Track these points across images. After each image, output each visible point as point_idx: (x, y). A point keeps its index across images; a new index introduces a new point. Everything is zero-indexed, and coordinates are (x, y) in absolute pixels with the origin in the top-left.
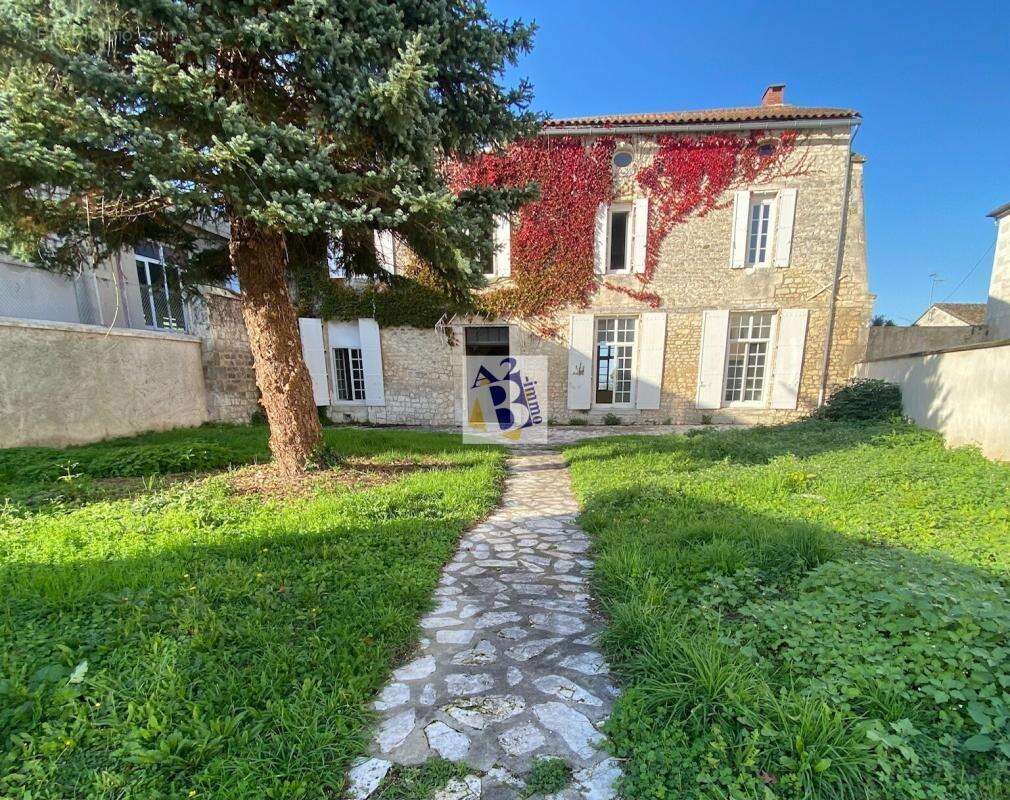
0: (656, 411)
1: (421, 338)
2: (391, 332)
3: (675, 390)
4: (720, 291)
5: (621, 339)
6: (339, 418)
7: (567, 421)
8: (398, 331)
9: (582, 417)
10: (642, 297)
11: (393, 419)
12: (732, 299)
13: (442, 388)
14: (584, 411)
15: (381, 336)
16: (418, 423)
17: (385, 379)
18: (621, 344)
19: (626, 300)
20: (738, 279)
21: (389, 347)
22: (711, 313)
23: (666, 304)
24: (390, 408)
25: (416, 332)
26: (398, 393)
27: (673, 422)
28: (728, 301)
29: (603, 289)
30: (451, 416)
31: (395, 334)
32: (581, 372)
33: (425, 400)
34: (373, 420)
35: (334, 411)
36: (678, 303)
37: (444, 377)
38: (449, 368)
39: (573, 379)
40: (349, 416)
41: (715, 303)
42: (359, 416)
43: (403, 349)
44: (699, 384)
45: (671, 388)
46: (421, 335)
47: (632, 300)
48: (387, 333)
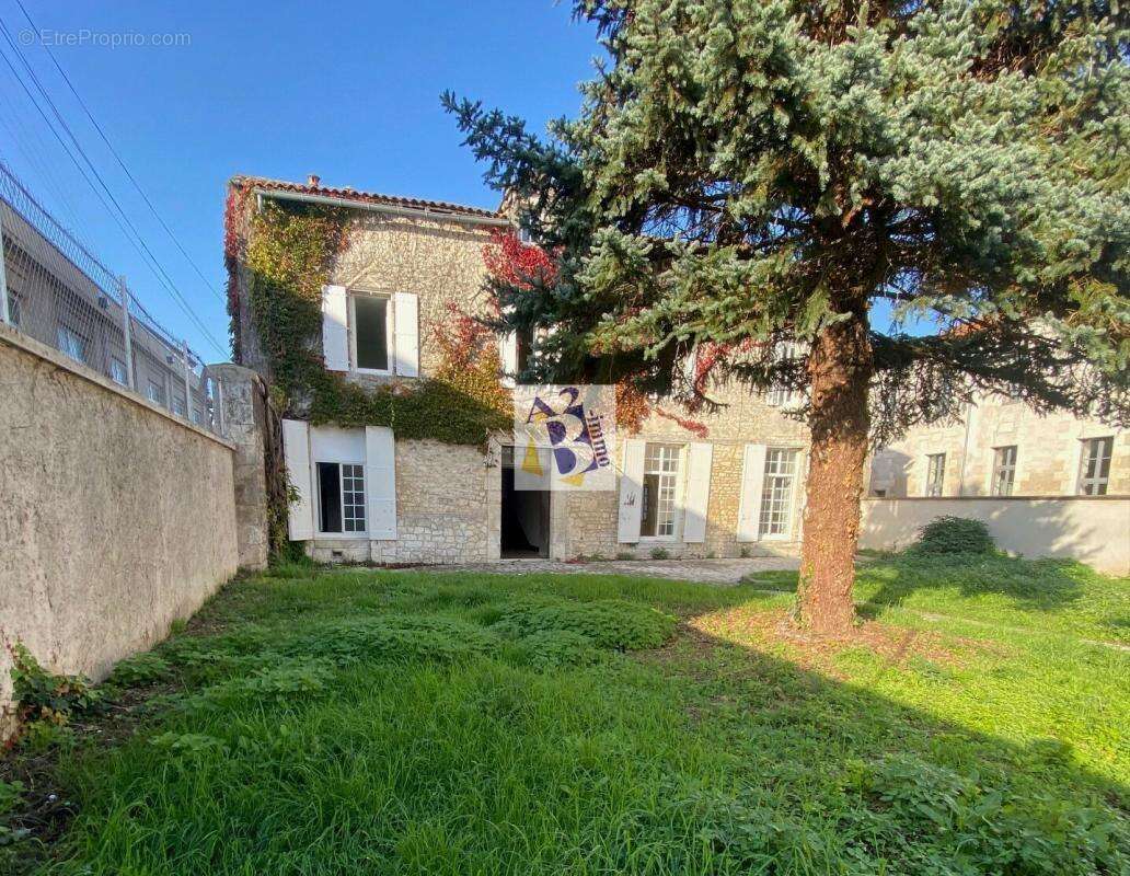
0: (700, 544)
1: (450, 455)
2: (410, 447)
3: (718, 523)
4: (758, 426)
5: (665, 469)
6: (324, 556)
7: (613, 556)
8: (419, 445)
9: (629, 551)
10: (690, 426)
11: (407, 557)
12: (768, 434)
13: (472, 518)
14: (632, 545)
15: (396, 449)
16: (440, 561)
17: (398, 505)
18: (666, 473)
19: (676, 428)
20: (772, 415)
21: (405, 465)
22: (752, 447)
23: (712, 434)
24: (402, 543)
25: (443, 448)
26: (415, 522)
27: (716, 555)
28: (764, 437)
29: (654, 414)
30: (482, 552)
31: (415, 448)
32: (632, 503)
33: (451, 532)
34: (376, 558)
35: (316, 547)
36: (722, 435)
37: (475, 505)
38: (483, 494)
39: (623, 509)
40: (339, 554)
41: (752, 437)
42: (357, 553)
43: (424, 469)
44: (740, 517)
45: (715, 520)
46: (450, 452)
47: (681, 428)
48: (403, 448)
